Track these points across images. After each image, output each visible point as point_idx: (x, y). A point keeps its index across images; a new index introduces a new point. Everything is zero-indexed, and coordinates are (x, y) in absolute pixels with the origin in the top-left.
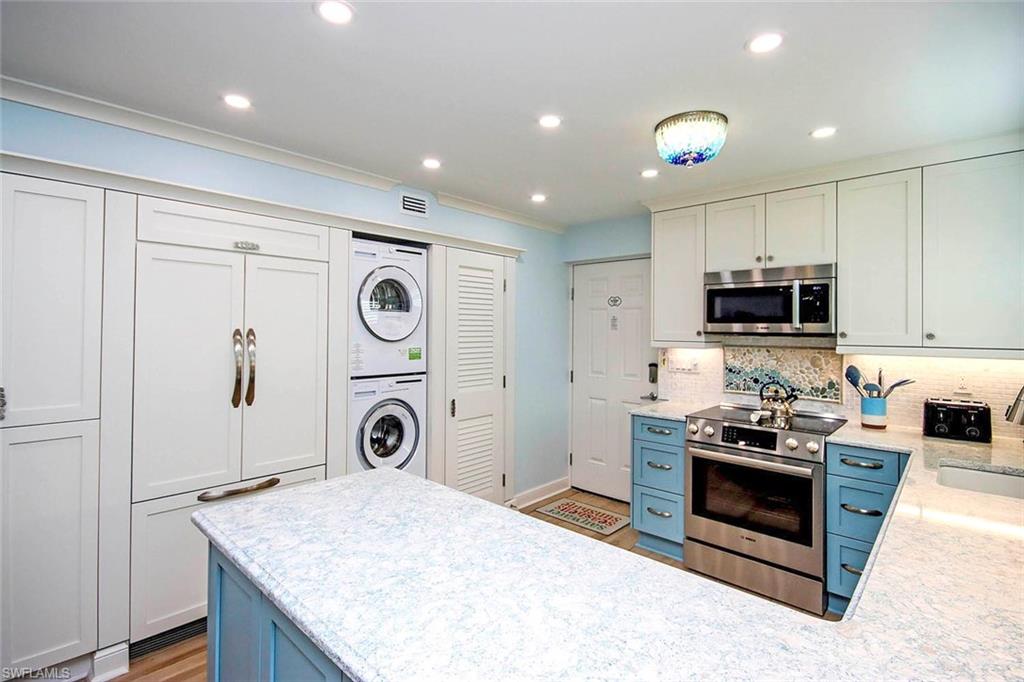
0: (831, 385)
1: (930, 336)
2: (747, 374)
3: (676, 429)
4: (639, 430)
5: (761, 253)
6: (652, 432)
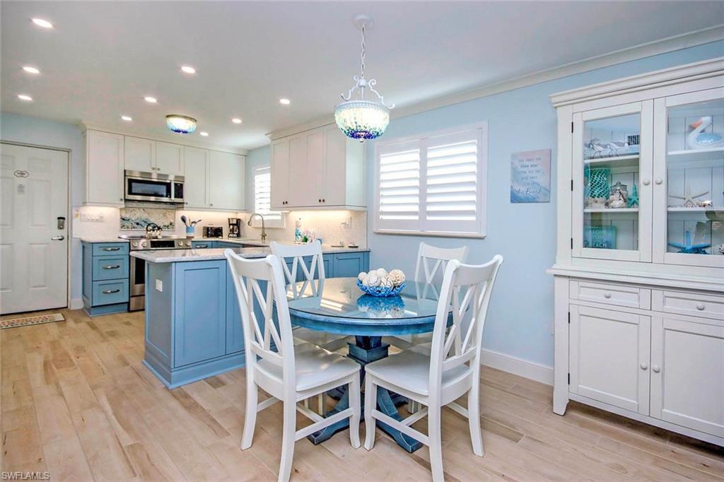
0: (171, 224)
1: (212, 205)
2: (133, 221)
3: (123, 247)
4: (98, 251)
5: (154, 166)
6: (106, 250)
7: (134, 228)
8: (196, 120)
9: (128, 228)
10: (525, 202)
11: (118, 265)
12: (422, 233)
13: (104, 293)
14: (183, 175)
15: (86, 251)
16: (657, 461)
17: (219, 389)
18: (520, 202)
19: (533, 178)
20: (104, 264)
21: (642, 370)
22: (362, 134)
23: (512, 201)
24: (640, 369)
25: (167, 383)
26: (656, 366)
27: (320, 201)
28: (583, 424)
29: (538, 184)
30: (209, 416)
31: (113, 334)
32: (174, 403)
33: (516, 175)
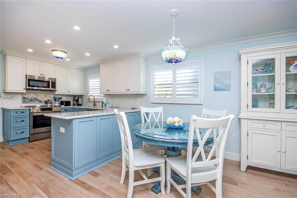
1: (69, 91)
2: (29, 99)
3: (26, 111)
4: (12, 114)
5: (41, 74)
6: (17, 113)
7: (30, 102)
8: (67, 53)
9: (26, 102)
10: (220, 91)
11: (24, 120)
12: (174, 103)
13: (17, 133)
14: (55, 78)
15: (4, 113)
16: (286, 185)
17: (98, 177)
18: (218, 91)
19: (224, 81)
20: (16, 120)
21: (278, 152)
22: (174, 61)
23: (214, 90)
24: (277, 152)
25: (70, 178)
26: (283, 151)
27: (127, 90)
28: (254, 174)
29: (226, 84)
30: (101, 192)
31: (26, 154)
32: (79, 188)
33: (216, 80)
